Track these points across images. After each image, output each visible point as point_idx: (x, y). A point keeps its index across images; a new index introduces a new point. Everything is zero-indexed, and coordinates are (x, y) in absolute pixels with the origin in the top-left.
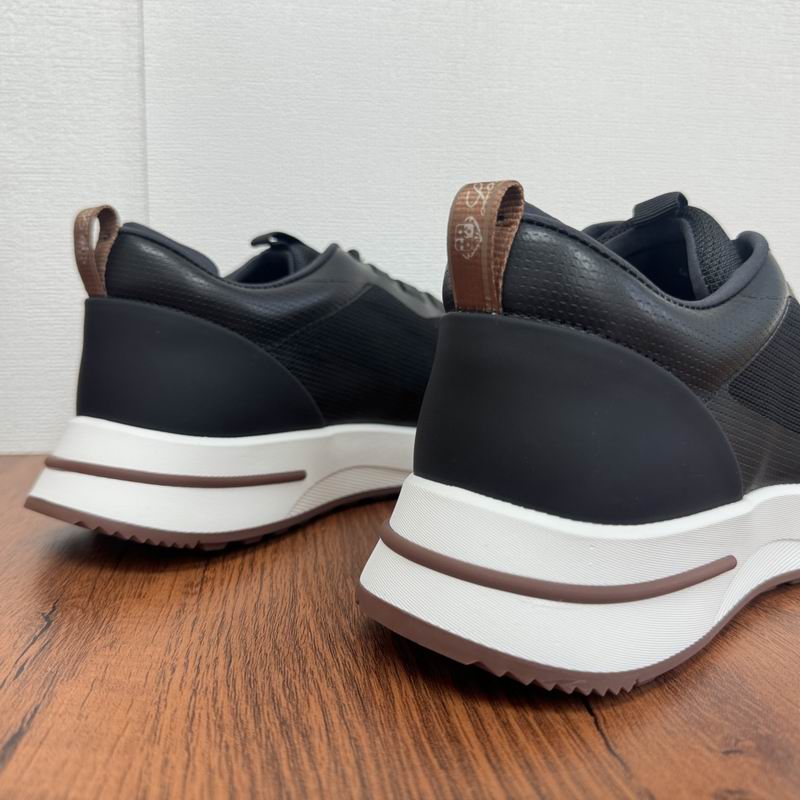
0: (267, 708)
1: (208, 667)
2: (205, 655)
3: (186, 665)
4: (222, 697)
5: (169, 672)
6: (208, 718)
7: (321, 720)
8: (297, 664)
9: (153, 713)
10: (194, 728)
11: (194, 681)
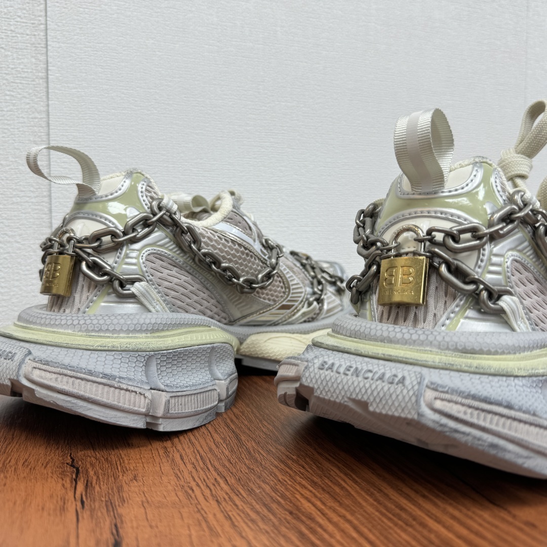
0: (273, 506)
1: (214, 485)
2: (206, 478)
3: (198, 485)
4: (238, 502)
5: (190, 492)
6: (240, 516)
7: (313, 508)
8: (271, 477)
9: (201, 518)
10: (236, 524)
11: (212, 495)
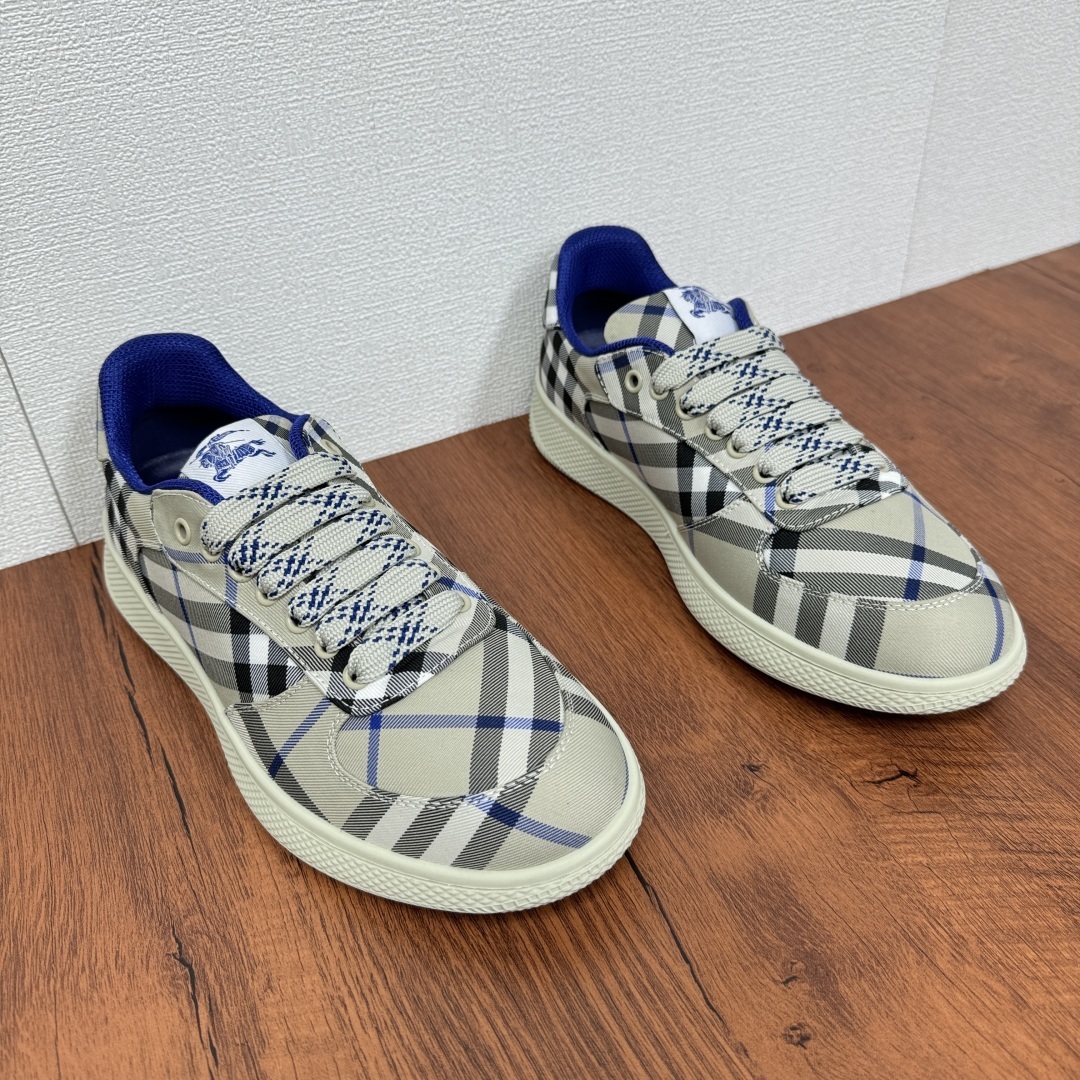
0: (446, 1034)
1: (371, 992)
2: (359, 974)
3: (351, 995)
4: (404, 1032)
5: (342, 1010)
6: (406, 1061)
7: (493, 1035)
8: (442, 964)
9: (360, 1071)
11: (370, 1015)
